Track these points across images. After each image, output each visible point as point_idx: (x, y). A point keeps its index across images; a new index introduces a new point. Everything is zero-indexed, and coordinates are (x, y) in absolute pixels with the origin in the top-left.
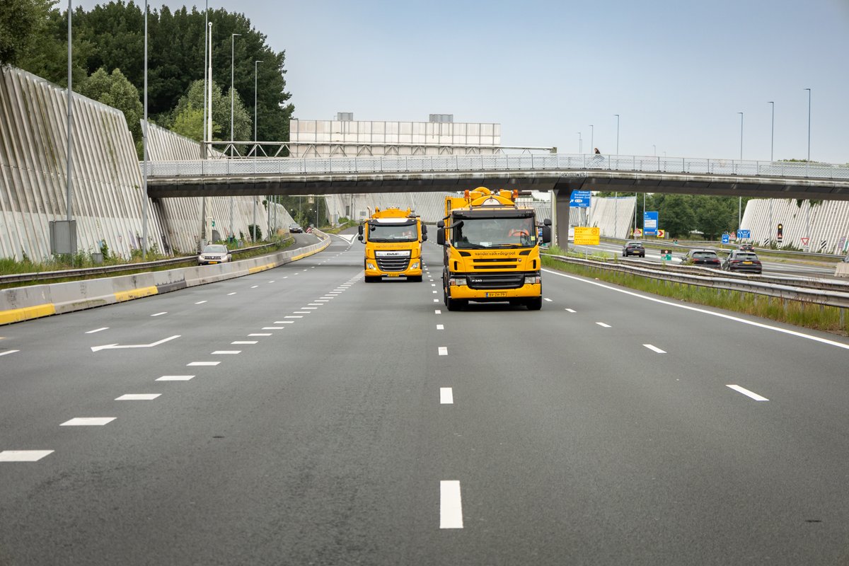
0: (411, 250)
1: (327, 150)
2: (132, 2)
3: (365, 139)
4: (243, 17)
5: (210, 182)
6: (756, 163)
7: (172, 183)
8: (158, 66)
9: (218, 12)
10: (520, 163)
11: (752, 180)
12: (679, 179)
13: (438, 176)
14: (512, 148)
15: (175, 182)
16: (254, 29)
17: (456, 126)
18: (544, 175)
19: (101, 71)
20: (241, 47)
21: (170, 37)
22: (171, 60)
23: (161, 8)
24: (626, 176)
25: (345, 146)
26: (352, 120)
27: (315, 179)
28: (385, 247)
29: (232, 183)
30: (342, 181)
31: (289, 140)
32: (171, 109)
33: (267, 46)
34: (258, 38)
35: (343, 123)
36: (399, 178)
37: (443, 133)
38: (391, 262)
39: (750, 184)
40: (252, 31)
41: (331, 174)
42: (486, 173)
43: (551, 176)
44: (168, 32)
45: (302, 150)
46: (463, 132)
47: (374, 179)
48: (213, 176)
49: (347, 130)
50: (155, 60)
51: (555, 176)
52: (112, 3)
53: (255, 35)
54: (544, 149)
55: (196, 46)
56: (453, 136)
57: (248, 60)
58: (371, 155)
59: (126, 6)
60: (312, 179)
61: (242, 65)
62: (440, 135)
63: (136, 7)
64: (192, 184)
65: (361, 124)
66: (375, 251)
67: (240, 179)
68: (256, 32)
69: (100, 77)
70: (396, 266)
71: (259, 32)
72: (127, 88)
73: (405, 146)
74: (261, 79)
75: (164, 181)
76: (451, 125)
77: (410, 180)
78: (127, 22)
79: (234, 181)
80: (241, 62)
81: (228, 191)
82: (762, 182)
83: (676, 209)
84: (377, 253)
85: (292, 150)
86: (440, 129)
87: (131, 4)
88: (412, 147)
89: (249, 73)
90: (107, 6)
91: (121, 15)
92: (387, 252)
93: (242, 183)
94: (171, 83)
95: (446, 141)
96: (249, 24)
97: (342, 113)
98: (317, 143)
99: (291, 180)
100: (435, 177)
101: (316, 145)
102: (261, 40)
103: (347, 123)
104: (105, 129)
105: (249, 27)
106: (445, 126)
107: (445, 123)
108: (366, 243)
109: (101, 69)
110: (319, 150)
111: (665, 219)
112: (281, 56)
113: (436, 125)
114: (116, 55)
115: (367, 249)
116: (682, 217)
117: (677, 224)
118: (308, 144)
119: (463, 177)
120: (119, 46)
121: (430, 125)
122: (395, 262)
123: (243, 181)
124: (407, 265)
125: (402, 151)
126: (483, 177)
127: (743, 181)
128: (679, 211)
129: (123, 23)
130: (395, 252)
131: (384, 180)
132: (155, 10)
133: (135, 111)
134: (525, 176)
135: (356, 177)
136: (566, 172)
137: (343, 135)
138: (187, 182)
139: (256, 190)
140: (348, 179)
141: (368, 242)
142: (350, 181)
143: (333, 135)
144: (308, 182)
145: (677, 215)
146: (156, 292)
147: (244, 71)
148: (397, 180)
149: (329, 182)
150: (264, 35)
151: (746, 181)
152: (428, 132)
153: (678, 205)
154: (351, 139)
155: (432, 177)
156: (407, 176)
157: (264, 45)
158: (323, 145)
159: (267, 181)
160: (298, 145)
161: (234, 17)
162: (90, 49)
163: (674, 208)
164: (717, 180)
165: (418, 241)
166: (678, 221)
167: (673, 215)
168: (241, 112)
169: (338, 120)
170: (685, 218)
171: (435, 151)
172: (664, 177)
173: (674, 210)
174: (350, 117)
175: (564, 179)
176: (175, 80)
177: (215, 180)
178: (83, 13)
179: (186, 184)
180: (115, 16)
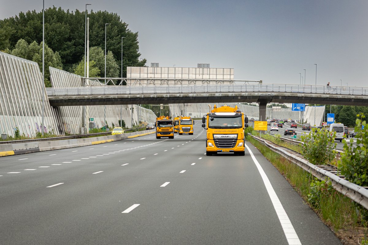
0: (237, 134)
1: (145, 82)
2: (60, 8)
3: (165, 76)
4: (116, 15)
5: (81, 98)
6: (361, 88)
7: (62, 99)
8: (73, 40)
9: (103, 13)
10: (241, 88)
11: (359, 97)
12: (321, 96)
13: (198, 95)
14: (239, 81)
15: (64, 98)
16: (122, 21)
17: (211, 70)
18: (252, 95)
19: (35, 43)
20: (115, 30)
21: (79, 25)
22: (79, 37)
23: (76, 11)
24: (294, 95)
25: (154, 80)
26: (158, 67)
27: (134, 97)
28: (220, 131)
29: (93, 99)
30: (149, 98)
31: (126, 77)
32: (79, 61)
33: (128, 30)
34: (124, 26)
35: (154, 68)
36: (178, 96)
37: (205, 73)
38: (224, 142)
39: (358, 99)
40: (120, 22)
41: (143, 94)
42: (222, 94)
43: (256, 95)
44: (78, 22)
45: (133, 82)
46: (215, 73)
47: (165, 96)
48: (83, 95)
49: (156, 72)
50: (71, 37)
51: (257, 95)
52: (50, 8)
53: (122, 24)
54: (255, 81)
55: (92, 30)
56: (210, 74)
57: (118, 37)
58: (168, 84)
59: (57, 10)
60: (133, 97)
61: (115, 39)
62: (203, 74)
63: (62, 10)
64: (72, 99)
65: (163, 69)
66: (213, 134)
67: (96, 97)
68: (123, 22)
69: (34, 45)
70: (227, 144)
71: (124, 23)
72: (48, 51)
73: (185, 80)
74: (125, 46)
75: (58, 98)
76: (208, 69)
77: (183, 97)
78: (57, 18)
79: (94, 98)
80: (115, 38)
81: (91, 103)
82: (364, 98)
83: (348, 112)
84: (215, 135)
85: (128, 82)
86: (203, 71)
87: (60, 9)
88: (189, 80)
89: (119, 43)
90: (48, 10)
91: (54, 15)
92: (221, 135)
93: (98, 99)
94: (79, 48)
95: (206, 77)
96: (119, 19)
97: (153, 63)
98: (141, 78)
99: (123, 97)
100: (196, 96)
101: (140, 80)
102: (125, 26)
103: (156, 68)
104: (24, 72)
105: (119, 20)
106: (205, 69)
107: (206, 68)
108: (207, 129)
109: (35, 41)
110: (142, 82)
111: (342, 117)
112: (136, 35)
113: (201, 69)
114: (51, 35)
115: (208, 133)
116: (351, 116)
117: (348, 120)
118: (136, 79)
119: (210, 96)
120: (53, 30)
121: (198, 69)
122: (227, 142)
123: (98, 98)
124: (235, 144)
125: (183, 82)
126: (220, 95)
127: (354, 98)
128: (349, 113)
129: (55, 18)
130: (227, 135)
131: (170, 97)
132: (72, 12)
133: (52, 62)
134: (242, 95)
135: (155, 96)
136: (263, 93)
137: (154, 74)
138: (70, 98)
139: (105, 102)
140: (151, 97)
141: (209, 129)
142: (152, 97)
143: (148, 74)
144: (131, 98)
145: (348, 115)
146: (14, 154)
147: (116, 42)
148: (176, 97)
149: (142, 98)
150: (127, 24)
151: (356, 98)
152: (197, 73)
153: (348, 110)
154: (158, 76)
155: (194, 96)
156: (182, 95)
157: (127, 29)
158: (143, 79)
159: (110, 97)
160: (131, 79)
161: (111, 16)
162: (11, 31)
163: (346, 111)
164: (341, 97)
165: (242, 128)
166: (349, 118)
167: (346, 115)
168: (114, 63)
169: (151, 67)
170: (352, 117)
171: (200, 83)
172: (314, 95)
173: (346, 113)
174: (157, 65)
175: (262, 96)
176: (81, 47)
177: (84, 97)
178: (36, 13)
179: (70, 99)
180: (51, 15)
